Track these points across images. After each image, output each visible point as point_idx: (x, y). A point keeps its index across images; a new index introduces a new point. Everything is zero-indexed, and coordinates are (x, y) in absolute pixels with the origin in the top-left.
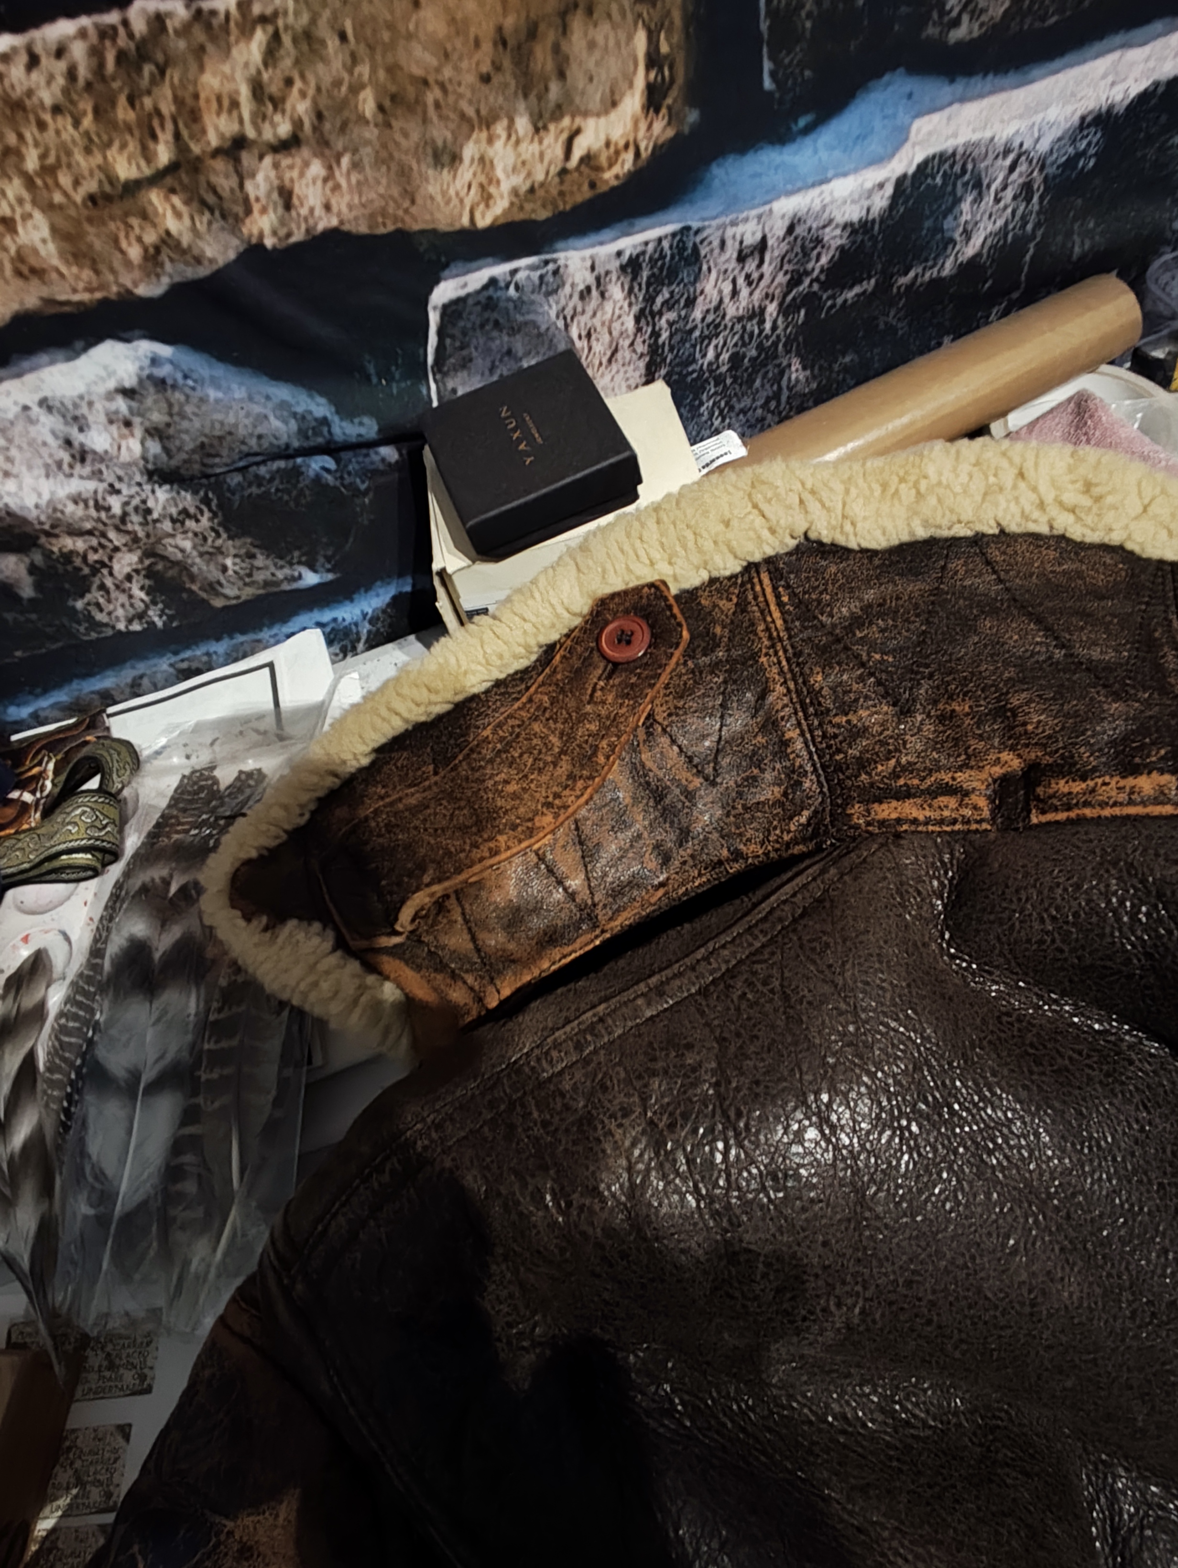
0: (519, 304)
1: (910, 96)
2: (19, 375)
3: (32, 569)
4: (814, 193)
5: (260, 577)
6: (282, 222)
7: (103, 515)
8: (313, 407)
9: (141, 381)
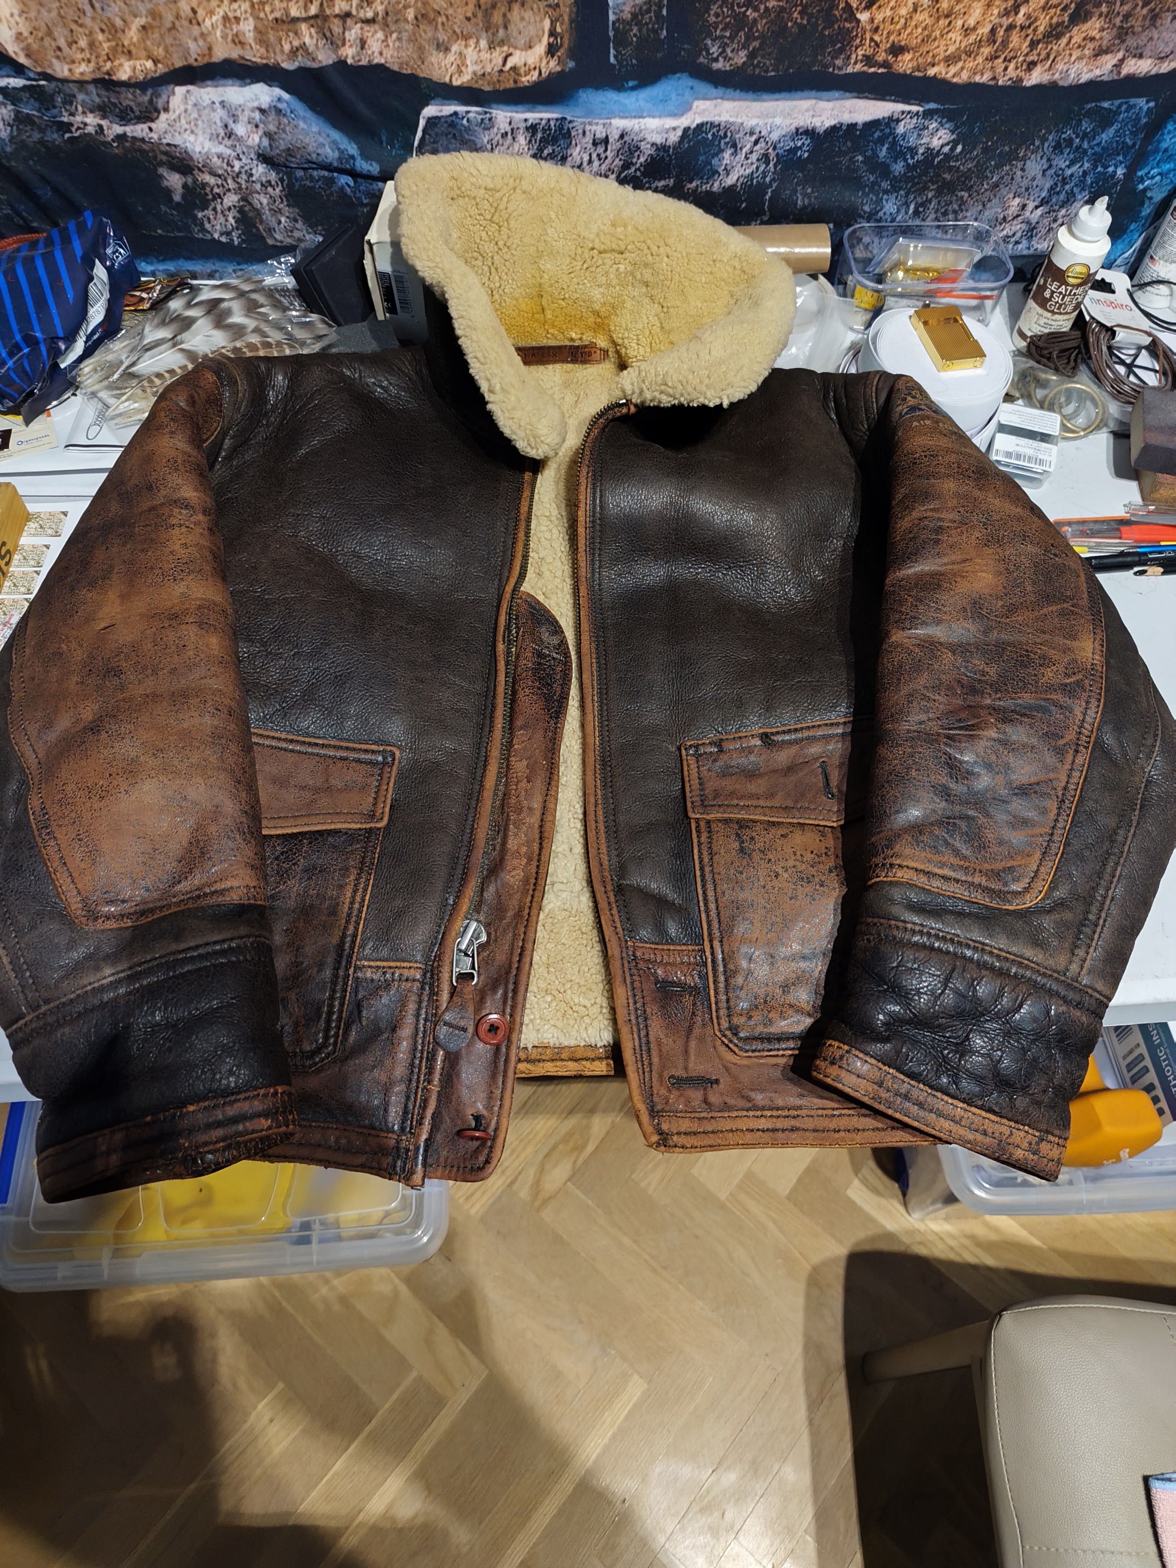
0: (468, 130)
1: (692, 88)
2: (216, 86)
3: (185, 186)
4: (636, 121)
5: (297, 234)
6: (358, 54)
7: (229, 169)
8: (349, 149)
9: (270, 107)
